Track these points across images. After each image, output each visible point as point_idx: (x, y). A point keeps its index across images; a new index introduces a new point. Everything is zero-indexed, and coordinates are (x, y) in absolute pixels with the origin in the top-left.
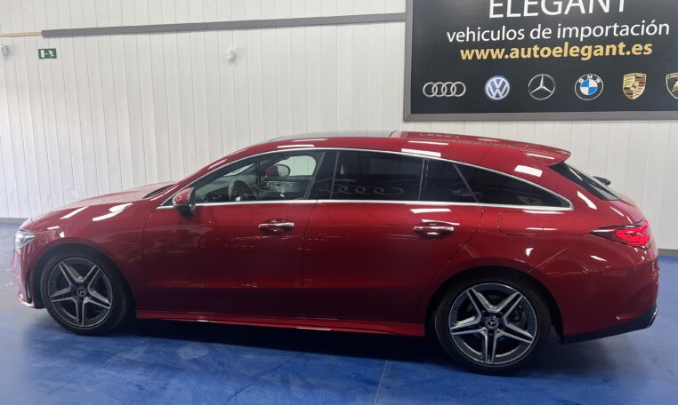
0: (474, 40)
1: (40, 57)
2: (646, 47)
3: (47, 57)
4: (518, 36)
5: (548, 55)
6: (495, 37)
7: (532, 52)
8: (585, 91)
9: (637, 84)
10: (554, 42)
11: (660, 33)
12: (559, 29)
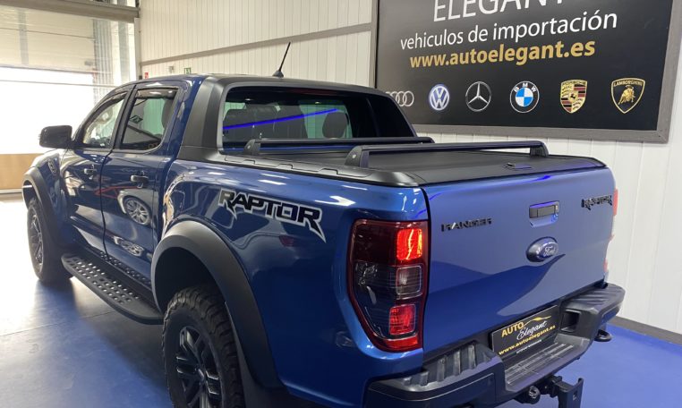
0: (421, 46)
2: (587, 46)
4: (458, 40)
5: (485, 60)
6: (438, 41)
7: (470, 56)
8: (520, 101)
9: (576, 93)
10: (490, 45)
11: (605, 27)
12: (495, 30)
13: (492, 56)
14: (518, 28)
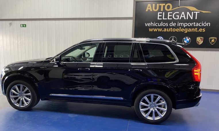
0: (153, 26)
1: (21, 27)
2: (203, 30)
3: (23, 27)
4: (166, 25)
5: (175, 31)
6: (159, 25)
7: (170, 30)
8: (185, 42)
9: (201, 40)
10: (176, 27)
11: (207, 26)
12: (178, 24)
13: (177, 30)
14: (185, 24)
